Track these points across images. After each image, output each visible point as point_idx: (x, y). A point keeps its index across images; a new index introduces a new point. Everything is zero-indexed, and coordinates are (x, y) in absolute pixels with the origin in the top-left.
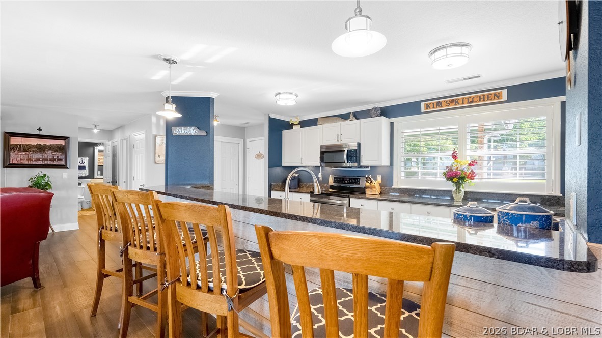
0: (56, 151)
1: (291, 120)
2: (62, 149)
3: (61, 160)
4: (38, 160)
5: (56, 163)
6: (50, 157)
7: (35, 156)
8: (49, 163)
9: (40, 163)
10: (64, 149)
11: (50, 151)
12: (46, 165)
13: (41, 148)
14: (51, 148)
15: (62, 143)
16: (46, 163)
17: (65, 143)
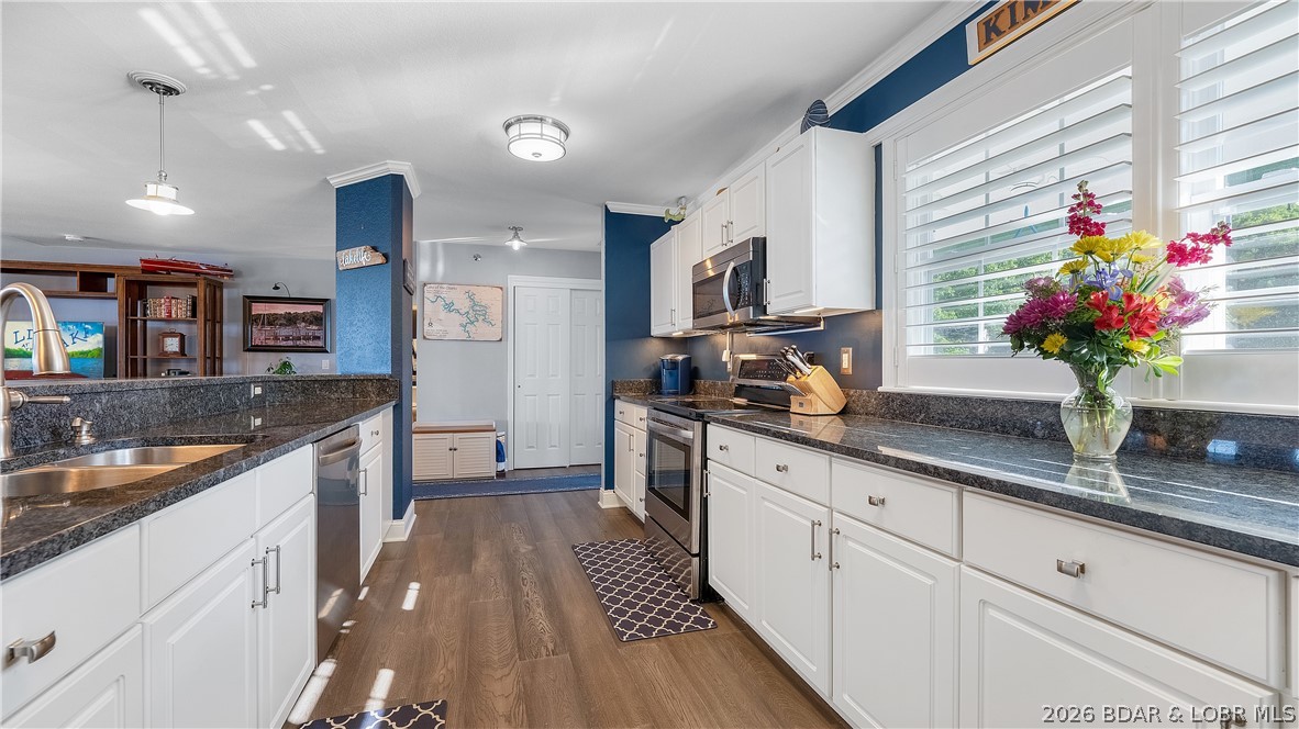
0: (311, 323)
1: (667, 211)
2: (317, 320)
3: (319, 338)
4: (287, 338)
5: (311, 343)
6: (303, 333)
7: (284, 332)
8: (301, 343)
9: (290, 343)
10: (321, 319)
11: (303, 324)
12: (298, 346)
13: (291, 320)
14: (304, 318)
15: (319, 309)
16: (298, 343)
17: (324, 309)
